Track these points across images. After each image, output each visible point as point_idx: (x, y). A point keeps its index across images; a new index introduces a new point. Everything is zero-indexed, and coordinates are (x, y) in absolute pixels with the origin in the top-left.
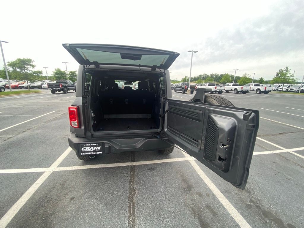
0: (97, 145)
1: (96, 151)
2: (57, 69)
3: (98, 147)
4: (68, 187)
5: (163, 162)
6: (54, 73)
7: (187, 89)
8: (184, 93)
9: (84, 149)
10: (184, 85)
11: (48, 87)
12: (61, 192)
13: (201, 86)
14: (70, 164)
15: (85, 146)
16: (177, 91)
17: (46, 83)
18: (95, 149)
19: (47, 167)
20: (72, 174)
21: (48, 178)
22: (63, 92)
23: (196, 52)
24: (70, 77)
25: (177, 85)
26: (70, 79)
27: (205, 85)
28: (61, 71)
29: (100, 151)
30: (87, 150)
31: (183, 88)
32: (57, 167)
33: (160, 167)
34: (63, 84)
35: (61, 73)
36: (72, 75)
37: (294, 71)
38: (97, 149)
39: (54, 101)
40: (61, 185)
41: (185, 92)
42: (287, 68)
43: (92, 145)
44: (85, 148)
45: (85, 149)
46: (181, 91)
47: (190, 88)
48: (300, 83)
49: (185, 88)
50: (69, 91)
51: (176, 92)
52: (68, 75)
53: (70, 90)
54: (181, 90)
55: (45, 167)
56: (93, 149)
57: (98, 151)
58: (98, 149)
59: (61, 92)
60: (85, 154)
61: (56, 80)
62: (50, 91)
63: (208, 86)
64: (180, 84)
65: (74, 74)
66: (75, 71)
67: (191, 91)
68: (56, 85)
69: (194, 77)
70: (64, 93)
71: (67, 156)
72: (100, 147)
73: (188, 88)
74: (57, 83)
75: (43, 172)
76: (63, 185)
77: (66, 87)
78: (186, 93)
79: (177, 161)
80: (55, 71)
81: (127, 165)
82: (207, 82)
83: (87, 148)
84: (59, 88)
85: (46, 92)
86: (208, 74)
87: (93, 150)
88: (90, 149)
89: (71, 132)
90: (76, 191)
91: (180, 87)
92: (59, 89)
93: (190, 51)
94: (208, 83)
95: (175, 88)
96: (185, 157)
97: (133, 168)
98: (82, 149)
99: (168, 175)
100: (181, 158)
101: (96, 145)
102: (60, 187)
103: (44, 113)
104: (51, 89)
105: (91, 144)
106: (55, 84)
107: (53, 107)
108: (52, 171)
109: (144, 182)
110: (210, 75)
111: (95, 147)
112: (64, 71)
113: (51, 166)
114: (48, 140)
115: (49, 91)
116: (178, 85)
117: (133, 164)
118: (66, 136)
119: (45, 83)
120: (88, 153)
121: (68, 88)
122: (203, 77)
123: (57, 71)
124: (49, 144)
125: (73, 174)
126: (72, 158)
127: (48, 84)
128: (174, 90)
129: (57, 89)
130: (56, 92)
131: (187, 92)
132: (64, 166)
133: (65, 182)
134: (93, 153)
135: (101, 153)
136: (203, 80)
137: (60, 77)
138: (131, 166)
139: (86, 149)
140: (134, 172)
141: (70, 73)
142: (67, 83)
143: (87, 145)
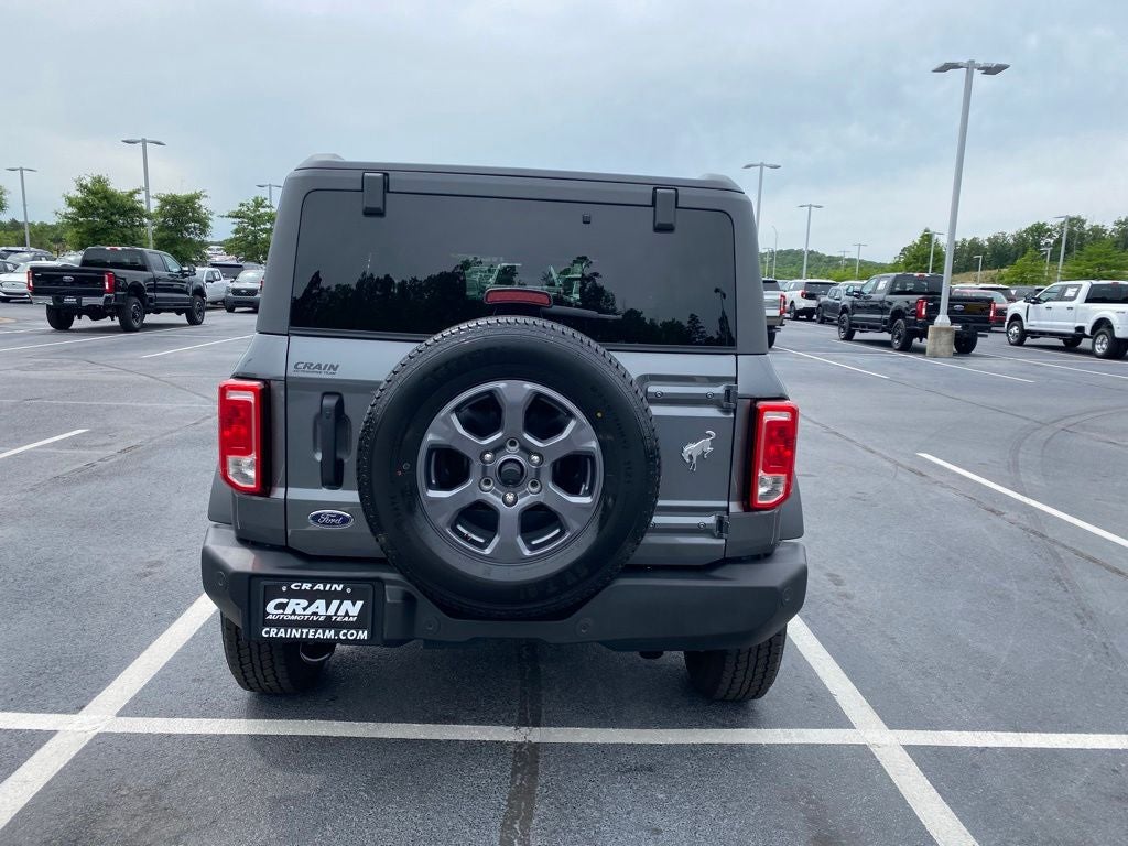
0: (344, 589)
1: (338, 626)
2: (87, 181)
3: (347, 604)
4: (181, 809)
5: (707, 741)
6: (71, 203)
7: (931, 319)
8: (906, 347)
9: (278, 607)
10: (910, 293)
11: (36, 291)
12: (146, 829)
13: (1038, 301)
14: (185, 706)
15: (284, 589)
16: (858, 335)
17: (16, 267)
18: (331, 611)
19: (65, 711)
20: (195, 754)
21: (74, 760)
22: (116, 322)
24: (161, 228)
25: (860, 292)
26: (162, 244)
27: (1061, 298)
28: (113, 194)
29: (357, 626)
30: (294, 613)
31: (898, 313)
32: (119, 714)
33: (687, 763)
34: (119, 272)
35: (113, 206)
36: (174, 217)
38: (341, 612)
39: (71, 373)
40: (145, 797)
41: (916, 341)
43: (320, 587)
44: (285, 601)
45: (282, 606)
46: (886, 336)
47: (950, 312)
49: (917, 314)
50: (150, 318)
51: (849, 337)
52: (149, 217)
53: (158, 311)
54: (888, 326)
55: (54, 711)
56: (322, 611)
57: (349, 626)
58: (347, 614)
59: (107, 322)
60: (282, 633)
61: (81, 246)
62: (43, 312)
63: (1088, 300)
64: (882, 285)
65: (185, 213)
66: (197, 197)
67: (957, 333)
68: (79, 281)
69: (993, 242)
70: (126, 327)
71: (163, 669)
72: (360, 604)
73: (933, 311)
74: (85, 262)
75: (51, 734)
76: (153, 799)
77: (136, 290)
78: (922, 351)
79: (796, 741)
80: (77, 194)
81: (496, 738)
82: (1087, 277)
83: (293, 602)
84: (100, 294)
85: (18, 321)
86: (1097, 222)
87: (322, 619)
88: (309, 611)
89: (211, 518)
90: (221, 830)
91: (879, 308)
92: (99, 301)
93: (955, 66)
94: (1086, 285)
95: (845, 310)
96: (851, 726)
97: (527, 756)
98: (271, 607)
99: (728, 805)
100: (826, 731)
101: (340, 588)
102: (141, 804)
103: (19, 442)
104: (49, 301)
105: (314, 580)
106: (76, 270)
107: (65, 407)
108: (95, 732)
109: (587, 825)
110: (1110, 226)
111: (335, 603)
112: (131, 194)
113: (83, 707)
114: (56, 580)
115: (36, 316)
116: (866, 290)
117: (530, 738)
118: (151, 565)
119: (10, 267)
120: (296, 633)
121: (151, 300)
122: (1058, 242)
123: (91, 192)
124: (65, 601)
125: (199, 752)
126: (194, 680)
127: (34, 270)
128: (840, 325)
129: (87, 301)
130: (77, 323)
131: (927, 343)
132: (155, 715)
133: (164, 786)
134: (320, 634)
135: (363, 635)
136: (1055, 258)
137: (104, 230)
138: (520, 745)
139: (289, 610)
140: (534, 774)
141: (162, 208)
142: (143, 268)
143: (293, 587)
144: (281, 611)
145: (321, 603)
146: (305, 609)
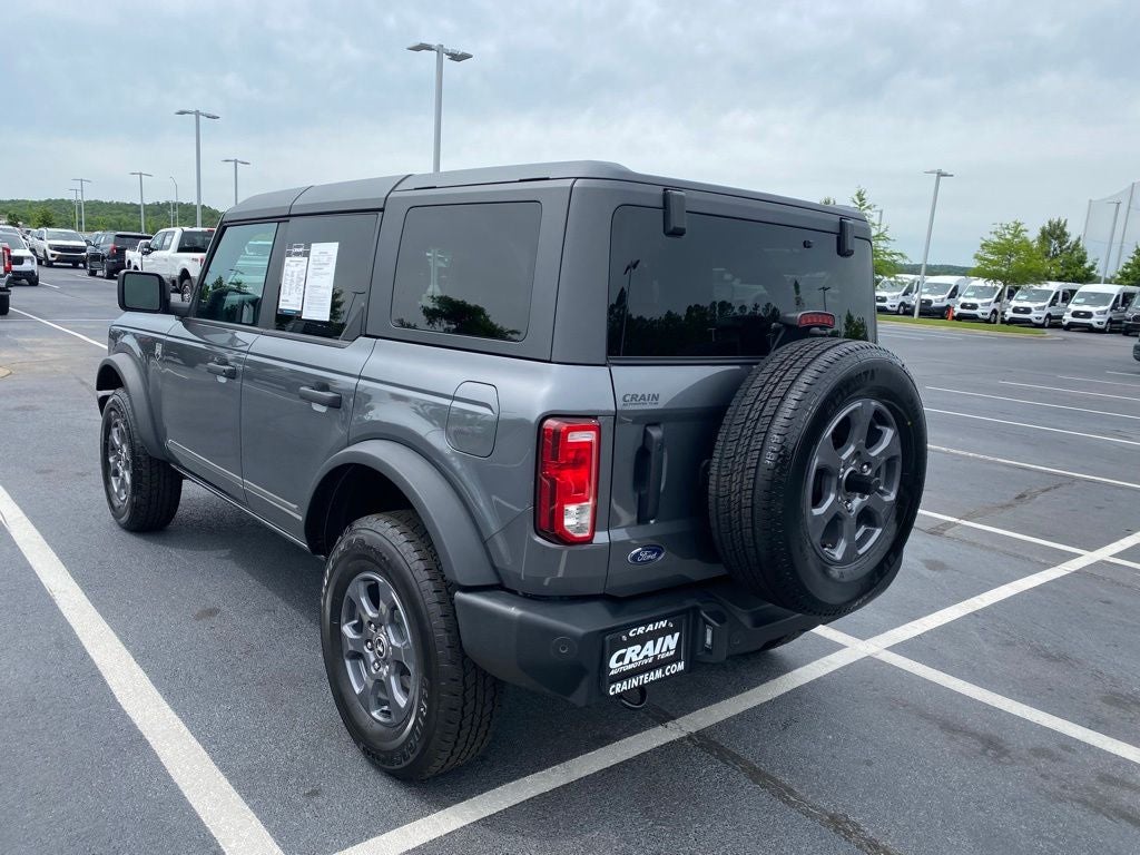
0: (667, 624)
1: (663, 663)
3: (669, 639)
9: (618, 660)
15: (625, 638)
18: (657, 650)
23: (456, 57)
29: (676, 658)
37: (881, 212)
38: (664, 649)
42: (860, 196)
43: (650, 628)
44: (623, 651)
45: (622, 658)
48: (914, 270)
56: (651, 652)
57: (670, 660)
58: (668, 649)
60: (624, 686)
72: (677, 635)
81: (665, 740)
83: (630, 650)
87: (651, 660)
88: (641, 657)
93: (429, 48)
101: (664, 624)
105: (647, 622)
111: (660, 641)
117: (687, 731)
120: (635, 682)
134: (652, 677)
135: (681, 666)
139: (627, 660)
143: (631, 634)
144: (621, 663)
145: (650, 644)
146: (638, 655)
